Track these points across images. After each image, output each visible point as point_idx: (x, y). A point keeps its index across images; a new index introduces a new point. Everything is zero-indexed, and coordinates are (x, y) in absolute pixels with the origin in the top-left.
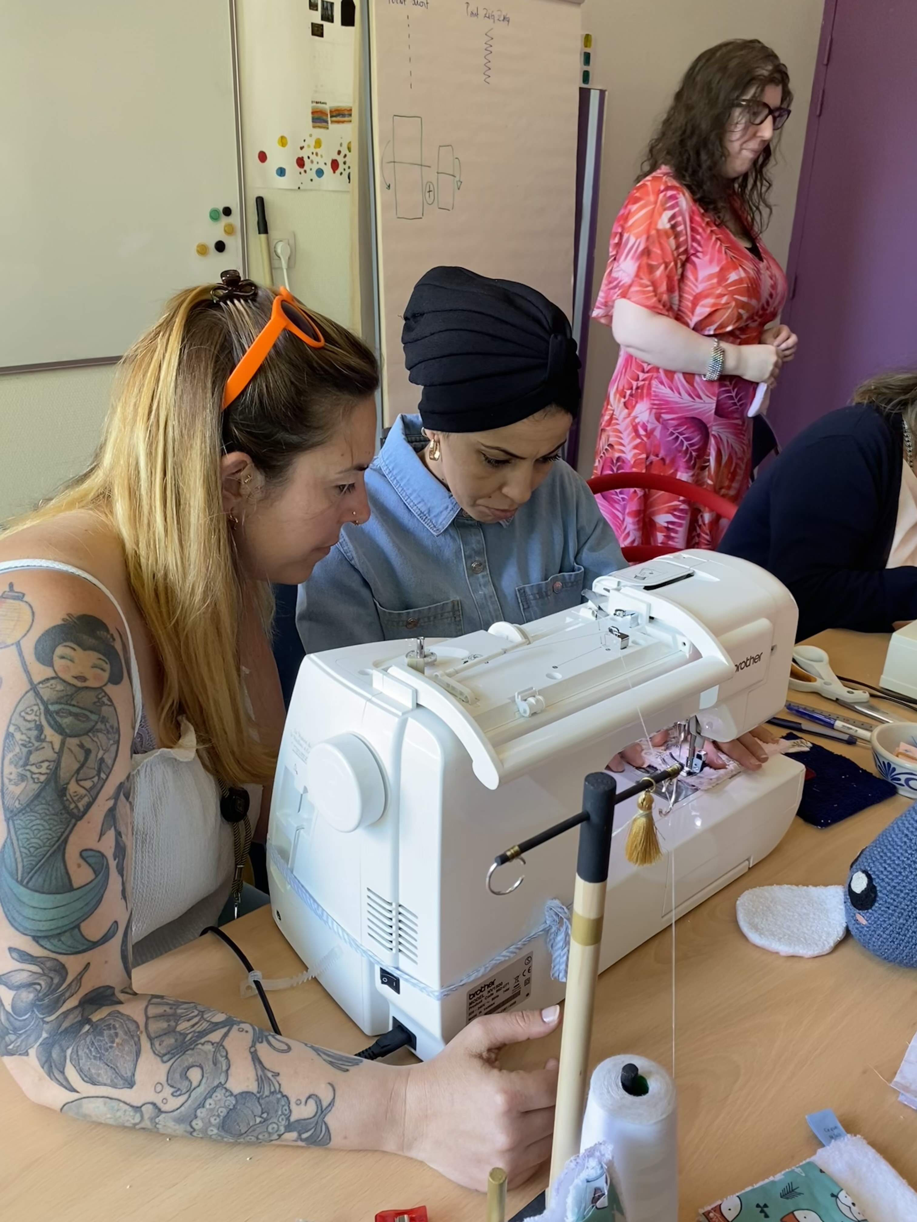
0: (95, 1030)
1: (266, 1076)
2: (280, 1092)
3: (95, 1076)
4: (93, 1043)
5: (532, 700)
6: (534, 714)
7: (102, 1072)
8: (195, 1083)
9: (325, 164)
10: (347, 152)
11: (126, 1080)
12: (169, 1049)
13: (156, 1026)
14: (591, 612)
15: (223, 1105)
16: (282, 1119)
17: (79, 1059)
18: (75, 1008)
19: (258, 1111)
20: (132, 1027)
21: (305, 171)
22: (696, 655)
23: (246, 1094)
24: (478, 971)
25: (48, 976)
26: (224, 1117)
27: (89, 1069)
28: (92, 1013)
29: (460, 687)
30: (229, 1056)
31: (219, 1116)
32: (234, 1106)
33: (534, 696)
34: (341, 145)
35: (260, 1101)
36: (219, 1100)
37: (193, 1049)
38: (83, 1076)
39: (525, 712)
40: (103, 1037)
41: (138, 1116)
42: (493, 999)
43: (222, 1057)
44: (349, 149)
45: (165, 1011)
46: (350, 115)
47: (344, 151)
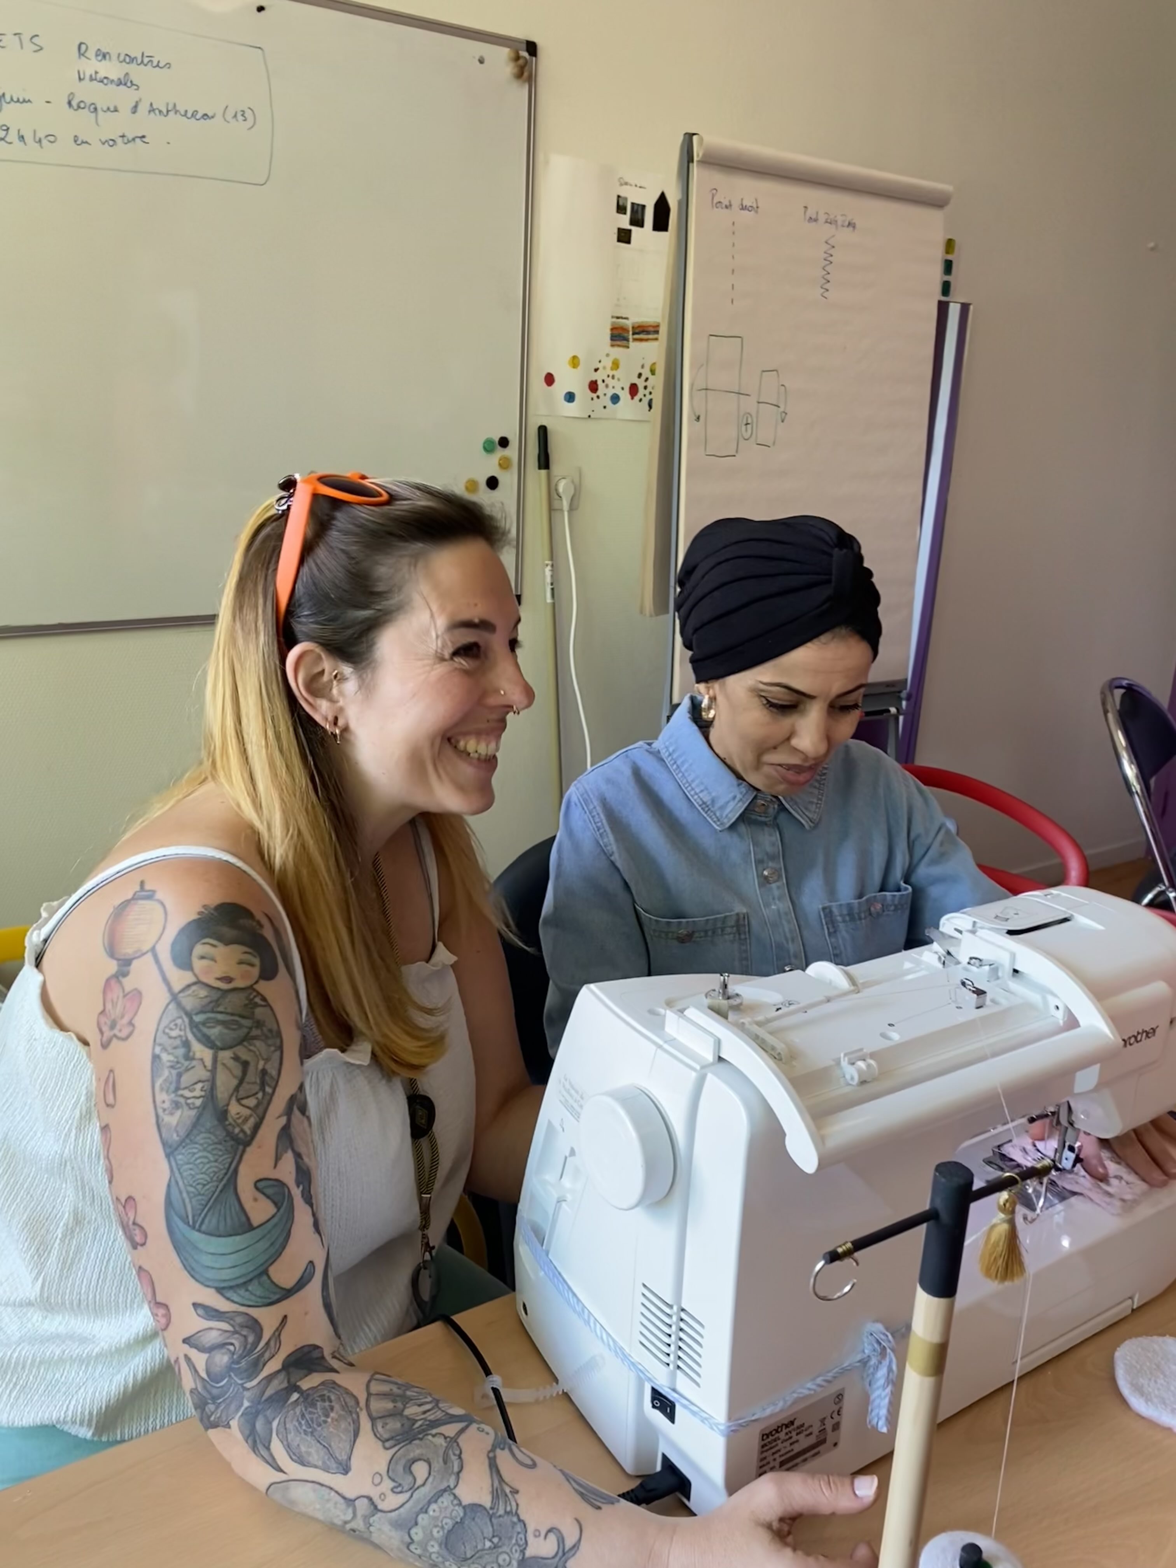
0: (306, 1399)
1: (503, 1491)
2: (517, 1514)
3: (304, 1455)
4: (303, 1416)
5: (861, 1064)
6: (863, 1082)
7: (312, 1450)
8: (419, 1482)
9: (623, 389)
10: (649, 375)
11: (340, 1464)
12: (393, 1434)
13: (379, 1406)
14: (937, 956)
15: (448, 1515)
16: (516, 1551)
17: (286, 1433)
18: (278, 1372)
19: (488, 1531)
20: (351, 1403)
21: (598, 397)
22: (1072, 1023)
23: (475, 1508)
24: (775, 1404)
25: (242, 1335)
26: (449, 1532)
27: (298, 1445)
28: (301, 1379)
29: (771, 1040)
30: (463, 1456)
31: (442, 1527)
32: (461, 1519)
33: (864, 1060)
34: (643, 367)
35: (493, 1520)
36: (446, 1508)
37: (421, 1439)
38: (291, 1454)
39: (852, 1078)
40: (316, 1409)
41: (350, 1511)
42: (791, 1444)
43: (454, 1454)
44: (653, 372)
45: (391, 1390)
46: (657, 332)
47: (646, 373)
